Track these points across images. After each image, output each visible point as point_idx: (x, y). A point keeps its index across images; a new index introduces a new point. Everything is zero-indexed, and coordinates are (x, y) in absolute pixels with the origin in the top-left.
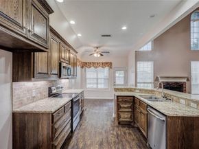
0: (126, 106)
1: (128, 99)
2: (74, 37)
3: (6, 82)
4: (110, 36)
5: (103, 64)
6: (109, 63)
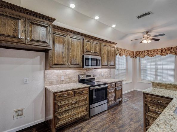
2: (110, 29)
3: (41, 70)
5: (162, 50)
6: (173, 49)
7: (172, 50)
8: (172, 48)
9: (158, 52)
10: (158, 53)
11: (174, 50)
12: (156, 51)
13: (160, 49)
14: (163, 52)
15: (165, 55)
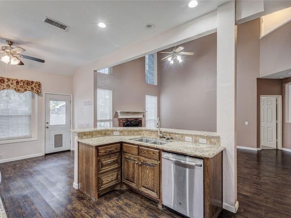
0: (109, 161)
1: (113, 148)
4: (63, 27)
5: (18, 82)
6: (34, 84)
7: (33, 86)
8: (32, 82)
9: (9, 83)
10: (11, 85)
11: (35, 86)
12: (6, 81)
13: (15, 80)
14: (19, 86)
15: (23, 92)
